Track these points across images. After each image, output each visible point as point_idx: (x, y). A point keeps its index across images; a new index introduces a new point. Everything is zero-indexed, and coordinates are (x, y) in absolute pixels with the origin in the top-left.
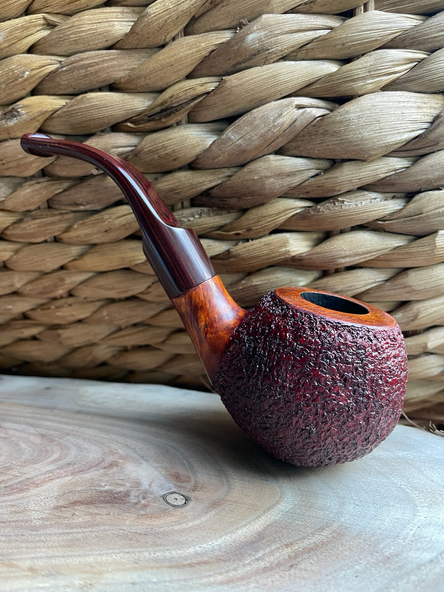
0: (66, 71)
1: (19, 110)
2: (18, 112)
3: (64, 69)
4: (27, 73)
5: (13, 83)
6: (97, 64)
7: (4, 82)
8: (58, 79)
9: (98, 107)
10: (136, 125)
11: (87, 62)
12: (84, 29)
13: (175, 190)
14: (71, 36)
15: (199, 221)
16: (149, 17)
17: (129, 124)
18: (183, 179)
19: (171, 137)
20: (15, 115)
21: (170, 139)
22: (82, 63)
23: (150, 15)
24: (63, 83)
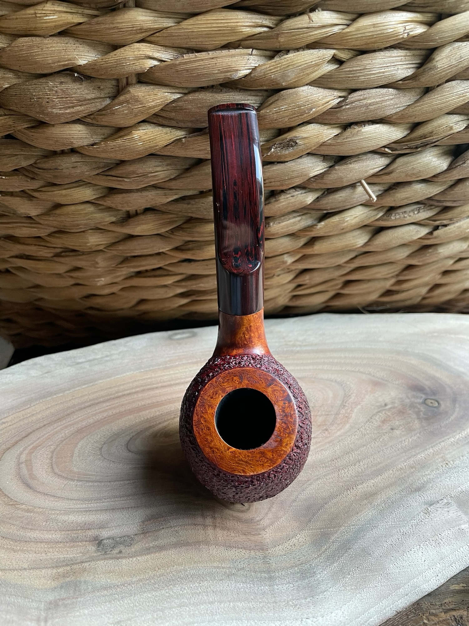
0: (349, 108)
1: (297, 141)
2: (296, 143)
3: (348, 107)
4: (313, 110)
5: (297, 118)
6: (377, 103)
7: (287, 117)
8: (339, 115)
9: (368, 139)
10: (392, 150)
11: (369, 101)
12: (374, 72)
13: (410, 198)
14: (360, 78)
15: (417, 215)
16: (436, 71)
17: (387, 150)
18: (419, 190)
19: (420, 161)
20: (292, 145)
21: (419, 163)
22: (365, 102)
23: (437, 69)
24: (342, 118)
